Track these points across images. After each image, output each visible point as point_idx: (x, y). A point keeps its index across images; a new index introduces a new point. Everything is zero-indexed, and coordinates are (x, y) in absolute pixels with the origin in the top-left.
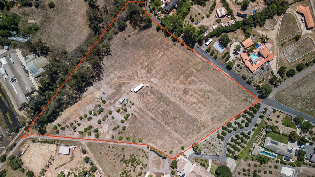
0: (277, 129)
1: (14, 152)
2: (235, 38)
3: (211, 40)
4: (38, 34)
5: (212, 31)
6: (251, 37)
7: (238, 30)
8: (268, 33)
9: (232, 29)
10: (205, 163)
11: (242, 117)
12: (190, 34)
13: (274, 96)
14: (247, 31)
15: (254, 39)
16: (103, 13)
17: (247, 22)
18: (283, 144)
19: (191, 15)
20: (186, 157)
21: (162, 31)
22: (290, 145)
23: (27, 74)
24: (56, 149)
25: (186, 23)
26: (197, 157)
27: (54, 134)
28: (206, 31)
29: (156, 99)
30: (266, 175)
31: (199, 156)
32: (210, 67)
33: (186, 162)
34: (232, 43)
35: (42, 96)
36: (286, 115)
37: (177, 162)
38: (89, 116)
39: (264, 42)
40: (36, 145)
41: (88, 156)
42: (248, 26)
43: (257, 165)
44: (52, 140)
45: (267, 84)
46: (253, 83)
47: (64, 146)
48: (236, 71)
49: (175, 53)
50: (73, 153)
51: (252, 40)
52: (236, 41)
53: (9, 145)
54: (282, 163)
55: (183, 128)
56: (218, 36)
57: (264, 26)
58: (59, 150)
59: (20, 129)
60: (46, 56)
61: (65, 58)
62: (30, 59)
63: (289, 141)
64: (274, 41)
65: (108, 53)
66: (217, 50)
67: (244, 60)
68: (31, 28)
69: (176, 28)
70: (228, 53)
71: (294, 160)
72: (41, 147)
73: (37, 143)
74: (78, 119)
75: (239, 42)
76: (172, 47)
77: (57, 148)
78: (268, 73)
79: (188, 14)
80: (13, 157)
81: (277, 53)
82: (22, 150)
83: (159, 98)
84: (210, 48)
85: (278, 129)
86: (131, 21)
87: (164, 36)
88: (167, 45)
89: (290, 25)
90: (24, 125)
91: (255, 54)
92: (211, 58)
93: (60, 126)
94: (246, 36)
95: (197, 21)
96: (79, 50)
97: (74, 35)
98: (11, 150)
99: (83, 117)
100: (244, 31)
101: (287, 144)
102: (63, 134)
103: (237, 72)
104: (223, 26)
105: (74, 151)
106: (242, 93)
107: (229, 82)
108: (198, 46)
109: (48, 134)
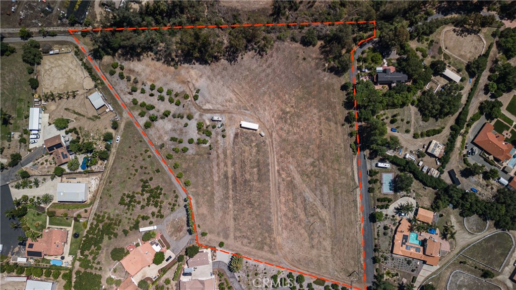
1: (45, 41)
2: (417, 194)
3: (387, 165)
5: (400, 157)
6: (436, 214)
7: (431, 188)
8: (460, 232)
9: (426, 180)
11: (323, 287)
12: (372, 132)
14: (440, 202)
15: (438, 219)
17: (451, 192)
19: (398, 113)
20: (214, 257)
21: (346, 93)
24: (90, 90)
25: (382, 115)
26: (225, 272)
27: (106, 71)
28: (395, 150)
29: (254, 159)
31: (228, 273)
32: (352, 193)
33: (207, 263)
34: (407, 196)
35: (140, 17)
37: (198, 252)
38: (164, 94)
39: (444, 236)
40: (75, 61)
41: (114, 135)
42: (447, 198)
44: (97, 74)
45: (394, 284)
46: (379, 266)
47: (102, 95)
48: (376, 231)
49: (332, 134)
50: (103, 114)
51: (434, 218)
52: (414, 198)
53: (47, 28)
55: (247, 224)
56: (401, 171)
57: (465, 218)
58: (91, 94)
59: (77, 25)
61: (210, 4)
64: (456, 247)
65: (261, 51)
66: (382, 184)
67: (399, 229)
69: (365, 109)
70: (390, 201)
72: (77, 70)
73: (78, 60)
74: (149, 84)
75: (417, 203)
76: (336, 123)
77: (92, 89)
78: (409, 275)
79: (397, 109)
80: (37, 45)
81: (445, 264)
82: (54, 49)
83: (258, 162)
84: (376, 173)
86: (326, 45)
87: (341, 103)
88: (334, 115)
89: (496, 250)
90: (86, 26)
91: (419, 237)
92: (365, 186)
93: (123, 70)
94: (432, 206)
95: (398, 127)
96: (234, 13)
98: (44, 36)
99: (157, 88)
100: (436, 199)
102: (115, 82)
103: (376, 234)
104: (419, 166)
105: (105, 112)
106: (354, 261)
107: (354, 233)
108: (367, 155)
109: (100, 63)
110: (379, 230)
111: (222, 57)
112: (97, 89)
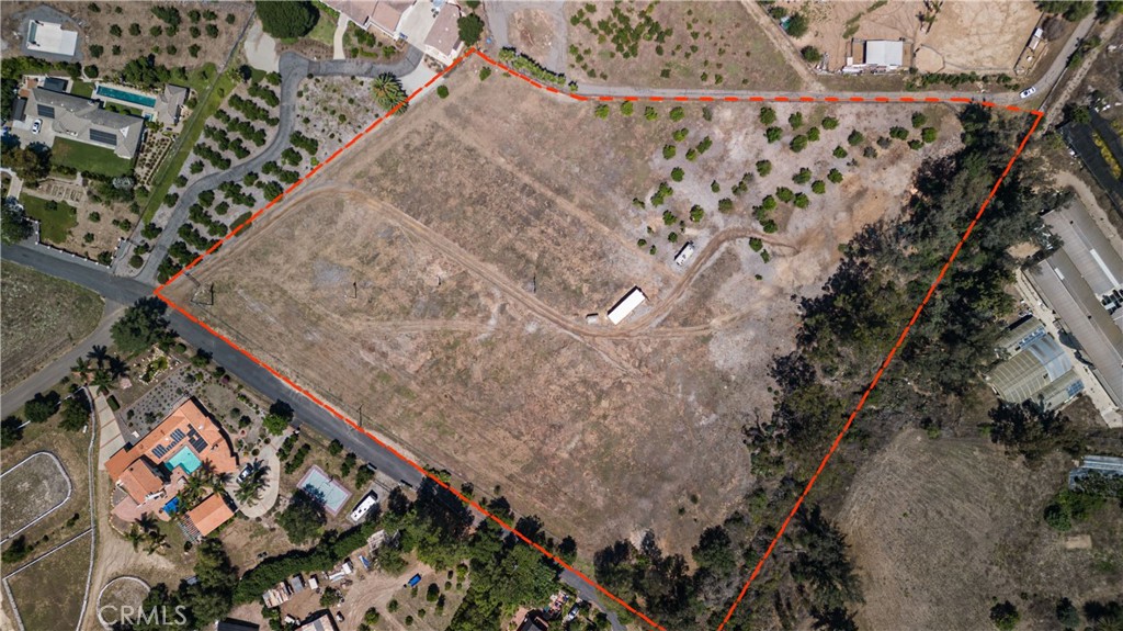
0: (95, 192)
1: (1070, 35)
2: (262, 531)
3: (358, 516)
4: (1044, 493)
5: (354, 553)
6: (199, 539)
7: (252, 567)
8: (132, 560)
9: (276, 568)
10: (357, 45)
11: (228, 226)
12: (440, 529)
13: (105, 315)
14: (213, 563)
15: (186, 535)
16: (796, 600)
17: (215, 600)
18: (72, 137)
19: (440, 614)
20: (430, 61)
21: (555, 542)
22: (47, 134)
23: (1066, 328)
24: (915, 55)
25: (461, 579)
26: (389, 64)
27: (929, 109)
28: (376, 552)
29: (558, 269)
30: (131, 22)
31: (383, 68)
32: (357, 408)
33: (429, 41)
34: (273, 509)
35: (994, 247)
36: (61, 245)
37: (461, 38)
38: (806, 189)
39: (147, 522)
40: (991, 65)
41: (794, 40)
42: (212, 583)
43: (165, 54)
44: (935, 89)
45: (134, 359)
46: (186, 357)
47: (888, 70)
48: (255, 400)
49: (495, 453)
50: (849, 48)
51: (194, 528)
52: (258, 519)
53: (1095, 57)
54: (74, 69)
55: (447, 167)
56: (328, 535)
57: (148, 589)
58: (905, 52)
59: (1061, 118)
60: (1000, 408)
61: (923, 405)
62: (1060, 388)
63: (49, 150)
64: (109, 530)
65: (757, 437)
66: (332, 477)
67: (224, 443)
68: (1075, 513)
69: (497, 554)
70: (289, 468)
71: (32, 82)
72: (972, 58)
73: (989, 72)
74: (847, 175)
75: (247, 518)
76: (510, 477)
77: (912, 61)
78: (129, 402)
79: (451, 617)
80: (1072, 16)
81: (96, 483)
82: (1042, 44)
83: (546, 272)
84: (360, 482)
85: (89, 193)
86: (679, 575)
87: (543, 519)
88: (528, 485)
89: (47, 603)
90: (1046, 134)
91: (182, 473)
92: (352, 443)
93: (909, 143)
94: (220, 543)
95: (414, 593)
96: (874, 439)
97: (902, 500)
98: (1082, 42)
99: (828, 182)
100: (226, 562)
101: (56, 138)
102: (896, 113)
103: (249, 395)
104: (312, 577)
105: (849, 53)
106: (230, 317)
107: (281, 353)
108: (407, 490)
109: (953, 109)
110: (251, 405)
111: (800, 351)
112: (906, 69)
